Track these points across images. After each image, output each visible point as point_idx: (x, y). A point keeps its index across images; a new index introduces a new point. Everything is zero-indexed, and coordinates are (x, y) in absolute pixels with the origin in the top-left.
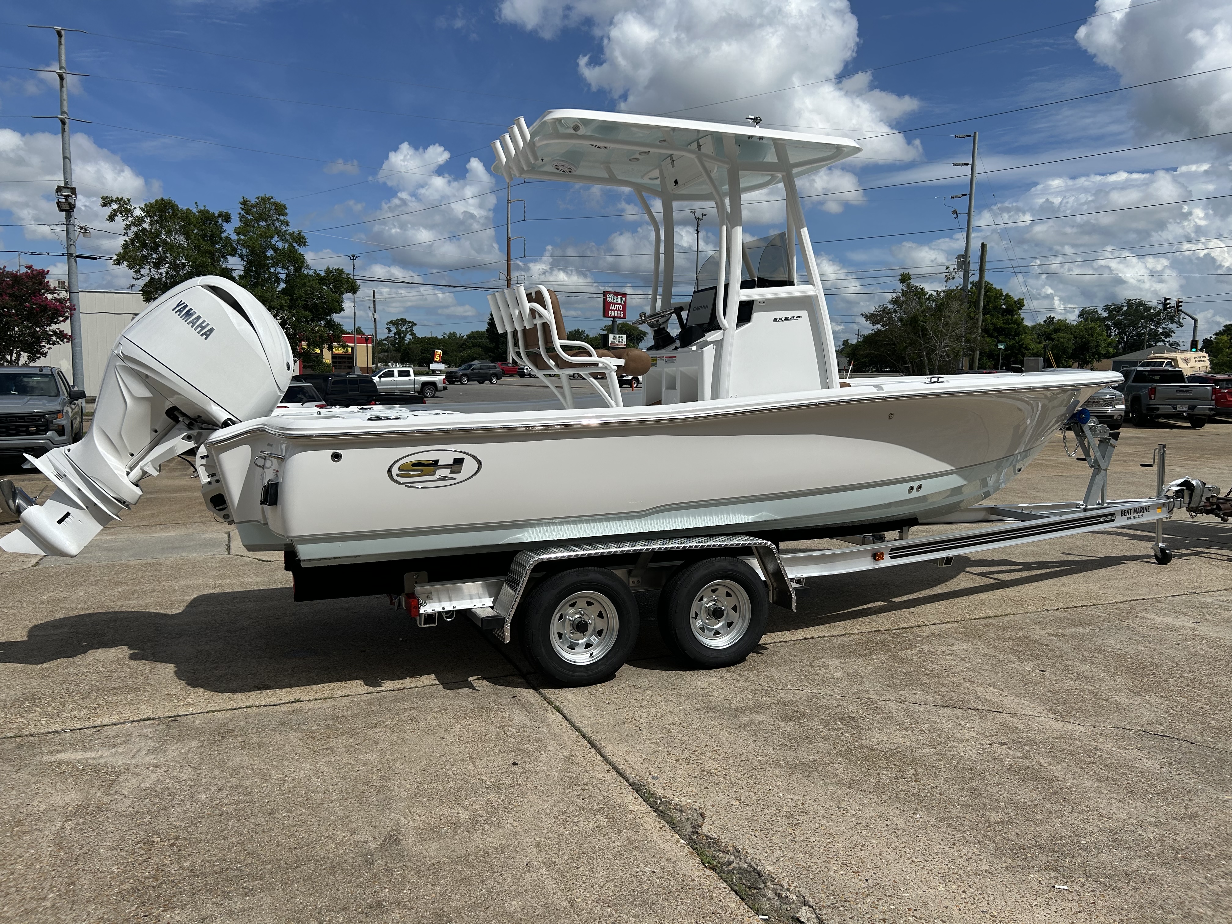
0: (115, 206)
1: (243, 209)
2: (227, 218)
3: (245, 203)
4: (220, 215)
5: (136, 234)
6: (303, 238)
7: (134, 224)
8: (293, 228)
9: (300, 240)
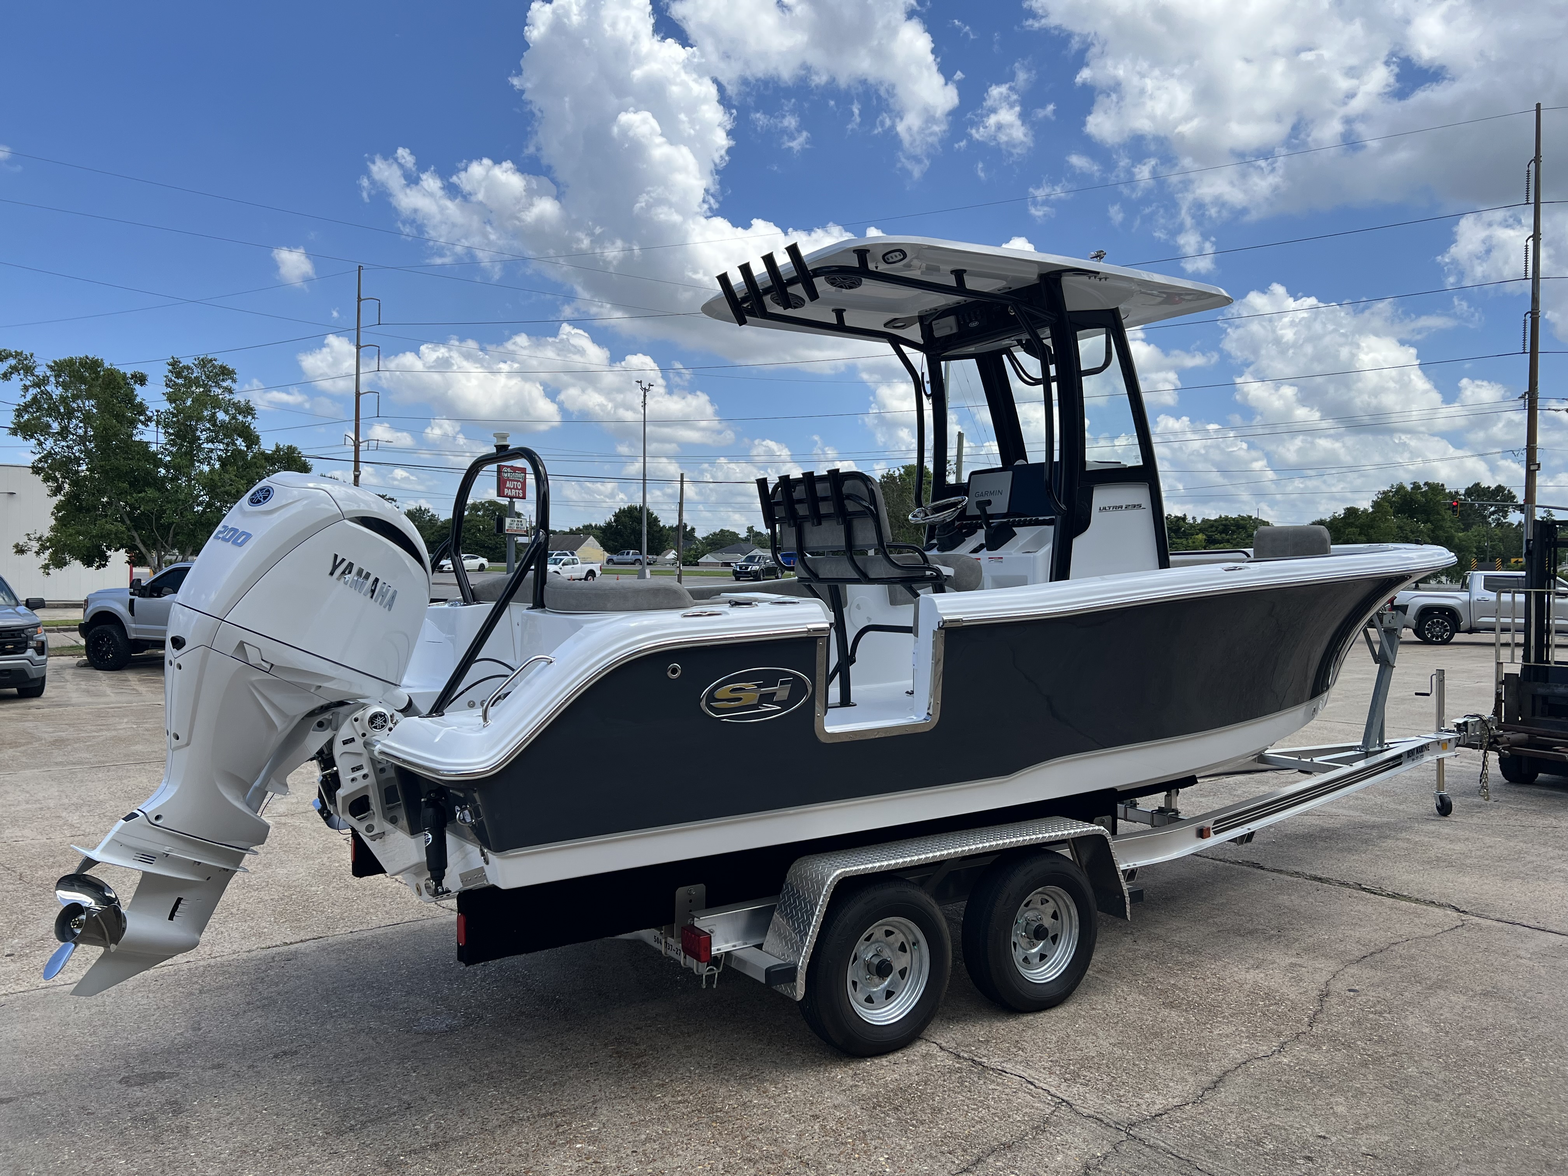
0: (12, 362)
1: (170, 371)
2: (141, 379)
3: (174, 364)
4: (134, 376)
5: (35, 399)
6: (252, 409)
7: (36, 385)
8: (238, 398)
9: (248, 410)
